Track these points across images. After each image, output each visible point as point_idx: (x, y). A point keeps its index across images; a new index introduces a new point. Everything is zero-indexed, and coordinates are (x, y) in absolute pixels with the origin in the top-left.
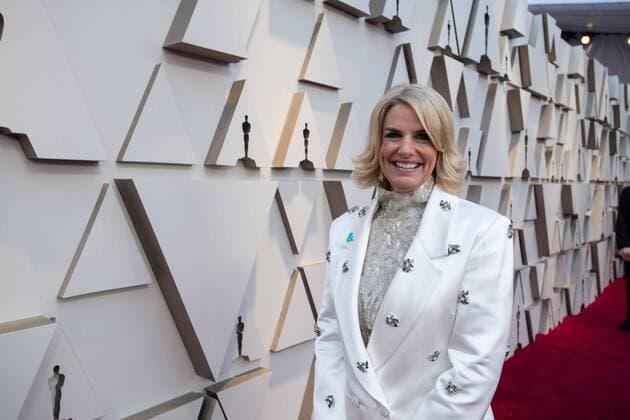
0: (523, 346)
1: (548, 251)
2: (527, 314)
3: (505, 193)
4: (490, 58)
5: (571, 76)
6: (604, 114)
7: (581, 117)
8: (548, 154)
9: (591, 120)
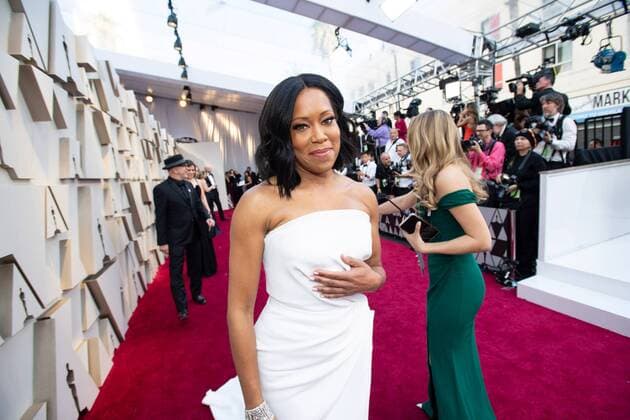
0: (141, 296)
1: (141, 227)
2: (139, 274)
3: (106, 191)
4: (75, 80)
5: (130, 110)
6: (151, 138)
7: (140, 138)
8: (128, 162)
9: (146, 141)
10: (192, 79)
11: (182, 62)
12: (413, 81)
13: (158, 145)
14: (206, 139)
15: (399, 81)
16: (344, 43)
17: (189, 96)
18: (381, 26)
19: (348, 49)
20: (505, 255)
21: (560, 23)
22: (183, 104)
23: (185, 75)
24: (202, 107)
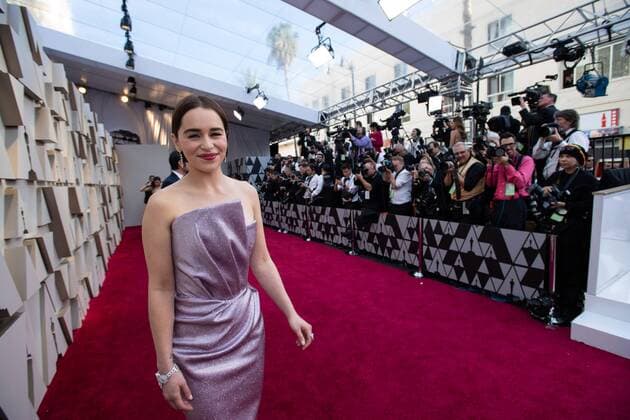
0: (63, 354)
2: (61, 321)
5: (56, 89)
6: (86, 131)
7: (70, 129)
8: (51, 158)
9: (80, 135)
10: (140, 68)
11: (129, 46)
12: (387, 93)
13: (94, 142)
14: (151, 140)
15: (372, 92)
16: (327, 42)
17: (133, 90)
18: (373, 26)
19: (331, 49)
20: (542, 286)
21: (549, 44)
22: (125, 99)
23: (130, 63)
24: (148, 105)
